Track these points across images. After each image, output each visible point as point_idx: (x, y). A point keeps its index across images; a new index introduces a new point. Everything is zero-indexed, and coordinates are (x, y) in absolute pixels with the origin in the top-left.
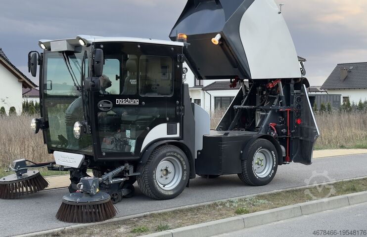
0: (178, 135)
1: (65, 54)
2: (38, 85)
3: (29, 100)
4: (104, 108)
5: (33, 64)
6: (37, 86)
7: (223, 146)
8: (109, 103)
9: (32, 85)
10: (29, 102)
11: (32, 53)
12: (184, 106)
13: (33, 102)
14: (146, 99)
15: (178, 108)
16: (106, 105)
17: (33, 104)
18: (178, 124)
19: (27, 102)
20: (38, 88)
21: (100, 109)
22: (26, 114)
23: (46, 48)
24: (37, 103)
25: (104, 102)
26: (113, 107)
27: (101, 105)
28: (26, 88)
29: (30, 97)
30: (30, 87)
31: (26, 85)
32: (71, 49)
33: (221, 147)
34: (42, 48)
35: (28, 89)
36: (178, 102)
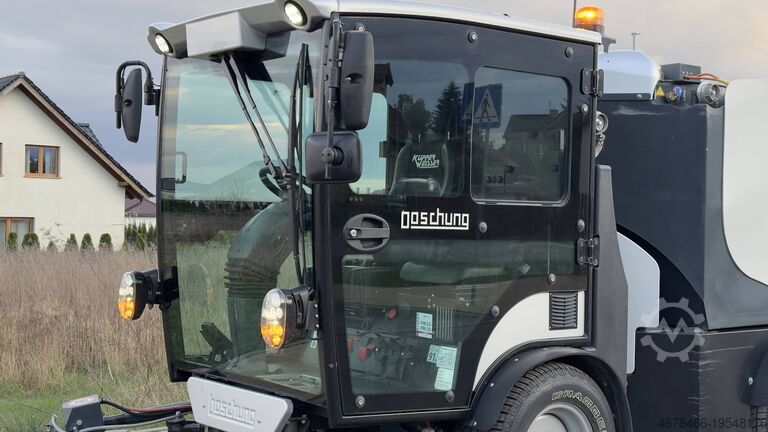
0: (578, 332)
1: (232, 62)
2: (155, 194)
3: (138, 222)
4: (363, 240)
5: (129, 102)
6: (152, 195)
7: (701, 363)
8: (379, 224)
9: (142, 193)
10: (137, 225)
11: (129, 70)
12: (598, 236)
13: (144, 225)
14: (491, 213)
15: (581, 242)
16: (371, 232)
17: (145, 229)
18: (581, 295)
19: (135, 227)
20: (153, 200)
21: (351, 243)
22: (132, 248)
23: (171, 51)
24: (151, 227)
25: (365, 219)
26: (392, 237)
27: (354, 233)
28: (131, 198)
29: (140, 216)
30: (140, 197)
31: (132, 192)
32: (256, 44)
33: (698, 367)
34: (159, 51)
35: (136, 200)
36: (581, 223)
